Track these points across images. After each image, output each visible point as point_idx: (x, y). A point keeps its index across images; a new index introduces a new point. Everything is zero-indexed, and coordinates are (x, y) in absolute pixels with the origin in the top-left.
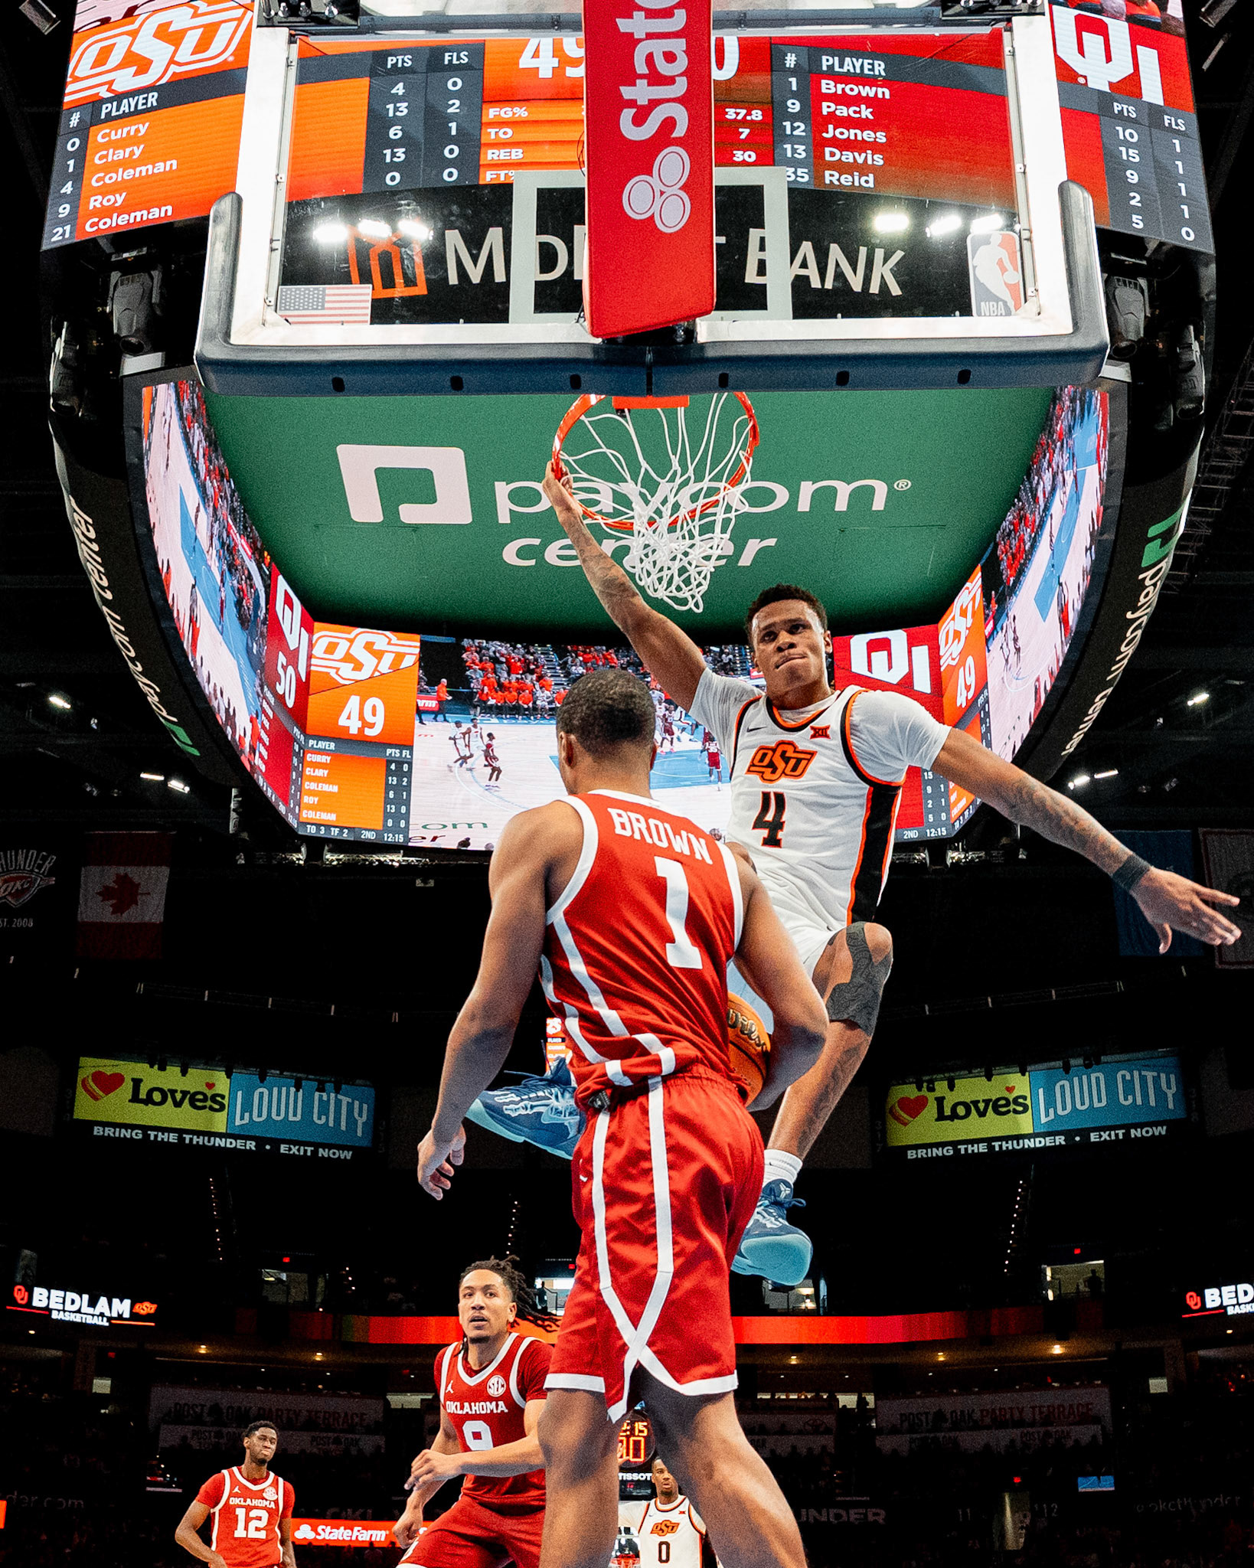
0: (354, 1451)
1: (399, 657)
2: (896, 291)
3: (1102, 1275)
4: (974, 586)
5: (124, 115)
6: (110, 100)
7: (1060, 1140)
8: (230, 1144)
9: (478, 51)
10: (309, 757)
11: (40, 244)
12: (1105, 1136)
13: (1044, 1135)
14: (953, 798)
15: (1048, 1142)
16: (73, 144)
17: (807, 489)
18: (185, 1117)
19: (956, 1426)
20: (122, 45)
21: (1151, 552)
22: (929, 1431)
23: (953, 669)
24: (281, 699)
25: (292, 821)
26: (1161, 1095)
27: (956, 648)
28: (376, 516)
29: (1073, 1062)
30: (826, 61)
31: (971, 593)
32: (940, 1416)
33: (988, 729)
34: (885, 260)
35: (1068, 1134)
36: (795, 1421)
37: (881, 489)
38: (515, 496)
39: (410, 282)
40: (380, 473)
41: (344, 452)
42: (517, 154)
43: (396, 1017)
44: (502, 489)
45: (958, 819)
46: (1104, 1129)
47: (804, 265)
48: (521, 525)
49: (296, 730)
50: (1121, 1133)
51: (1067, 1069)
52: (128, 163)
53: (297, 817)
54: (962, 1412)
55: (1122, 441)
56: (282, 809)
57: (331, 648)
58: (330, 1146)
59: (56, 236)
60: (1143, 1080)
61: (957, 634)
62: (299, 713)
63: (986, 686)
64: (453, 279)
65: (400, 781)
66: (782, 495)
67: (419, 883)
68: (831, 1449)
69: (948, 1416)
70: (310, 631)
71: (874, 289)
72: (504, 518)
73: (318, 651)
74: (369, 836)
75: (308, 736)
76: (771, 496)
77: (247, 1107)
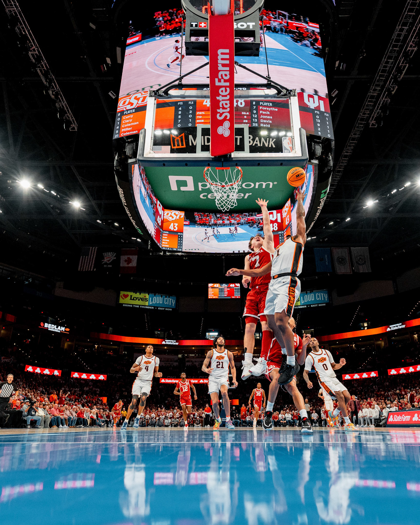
0: (172, 366)
1: (181, 216)
2: (274, 146)
3: (313, 332)
4: (289, 202)
5: (129, 114)
6: (126, 111)
7: (305, 306)
8: (149, 307)
9: (195, 102)
10: (164, 235)
11: (112, 138)
12: (314, 306)
13: (302, 306)
15: (303, 307)
16: (119, 119)
17: (257, 184)
18: (140, 303)
20: (128, 101)
21: (322, 196)
23: (285, 218)
24: (158, 224)
25: (161, 247)
26: (324, 298)
27: (286, 214)
28: (176, 189)
29: (308, 292)
30: (261, 103)
31: (288, 203)
33: (292, 229)
34: (272, 140)
35: (307, 305)
37: (271, 184)
38: (202, 185)
39: (182, 145)
40: (177, 181)
41: (170, 177)
42: (203, 121)
43: (180, 284)
44: (200, 184)
46: (314, 304)
47: (257, 142)
48: (203, 191)
49: (161, 230)
50: (317, 305)
51: (307, 293)
52: (129, 123)
53: (161, 246)
55: (317, 175)
56: (158, 244)
57: (168, 214)
58: (168, 308)
59: (116, 136)
60: (321, 295)
61: (286, 211)
62: (162, 227)
63: (291, 221)
64: (191, 145)
65: (180, 239)
66: (253, 185)
67: (184, 258)
70: (164, 211)
71: (270, 146)
72: (200, 189)
73: (165, 214)
74: (175, 249)
75: (163, 231)
76: (250, 185)
77: (152, 300)
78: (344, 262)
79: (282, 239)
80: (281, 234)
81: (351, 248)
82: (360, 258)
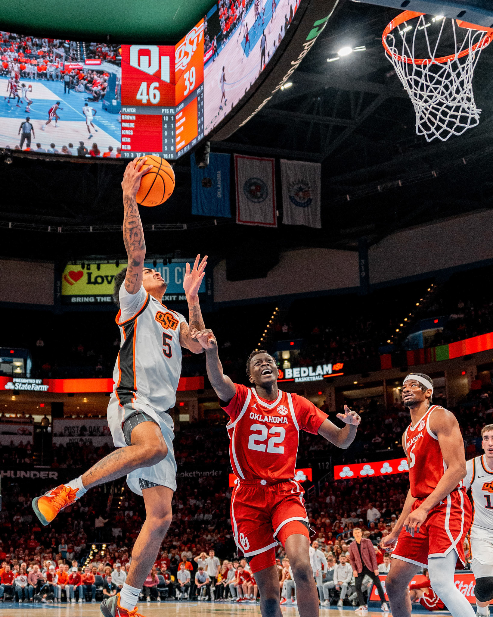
14: (178, 139)
19: (91, 434)
21: (312, 33)
22: (79, 436)
23: (182, 72)
32: (84, 428)
33: (202, 107)
36: (14, 428)
45: (180, 150)
50: (174, 297)
51: (157, 263)
54: (94, 427)
63: (202, 84)
68: (32, 443)
69: (88, 428)
78: (262, 195)
79: (169, 129)
80: (170, 116)
81: (282, 161)
82: (301, 189)
